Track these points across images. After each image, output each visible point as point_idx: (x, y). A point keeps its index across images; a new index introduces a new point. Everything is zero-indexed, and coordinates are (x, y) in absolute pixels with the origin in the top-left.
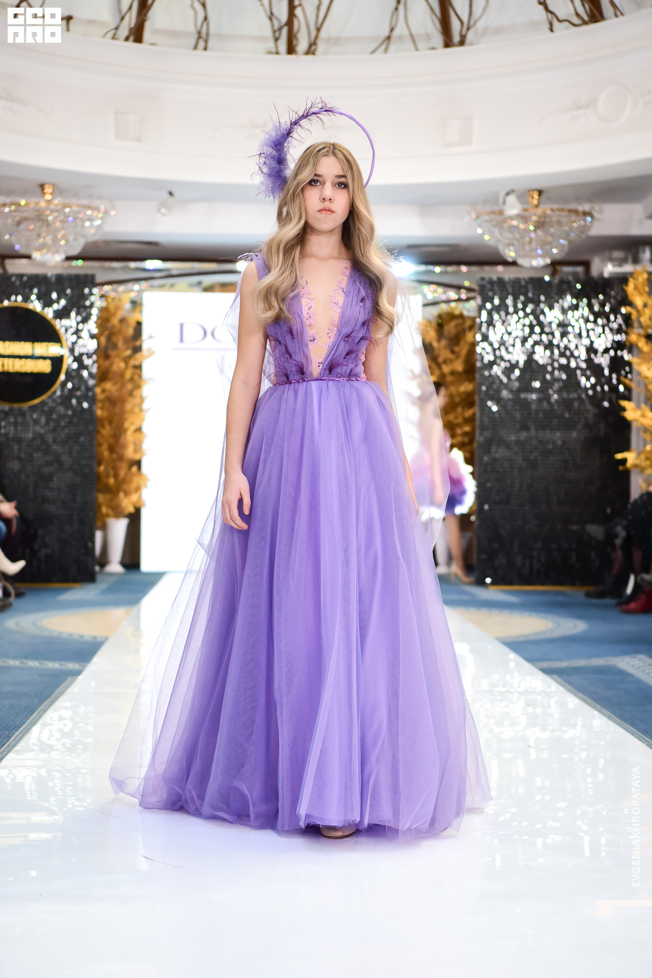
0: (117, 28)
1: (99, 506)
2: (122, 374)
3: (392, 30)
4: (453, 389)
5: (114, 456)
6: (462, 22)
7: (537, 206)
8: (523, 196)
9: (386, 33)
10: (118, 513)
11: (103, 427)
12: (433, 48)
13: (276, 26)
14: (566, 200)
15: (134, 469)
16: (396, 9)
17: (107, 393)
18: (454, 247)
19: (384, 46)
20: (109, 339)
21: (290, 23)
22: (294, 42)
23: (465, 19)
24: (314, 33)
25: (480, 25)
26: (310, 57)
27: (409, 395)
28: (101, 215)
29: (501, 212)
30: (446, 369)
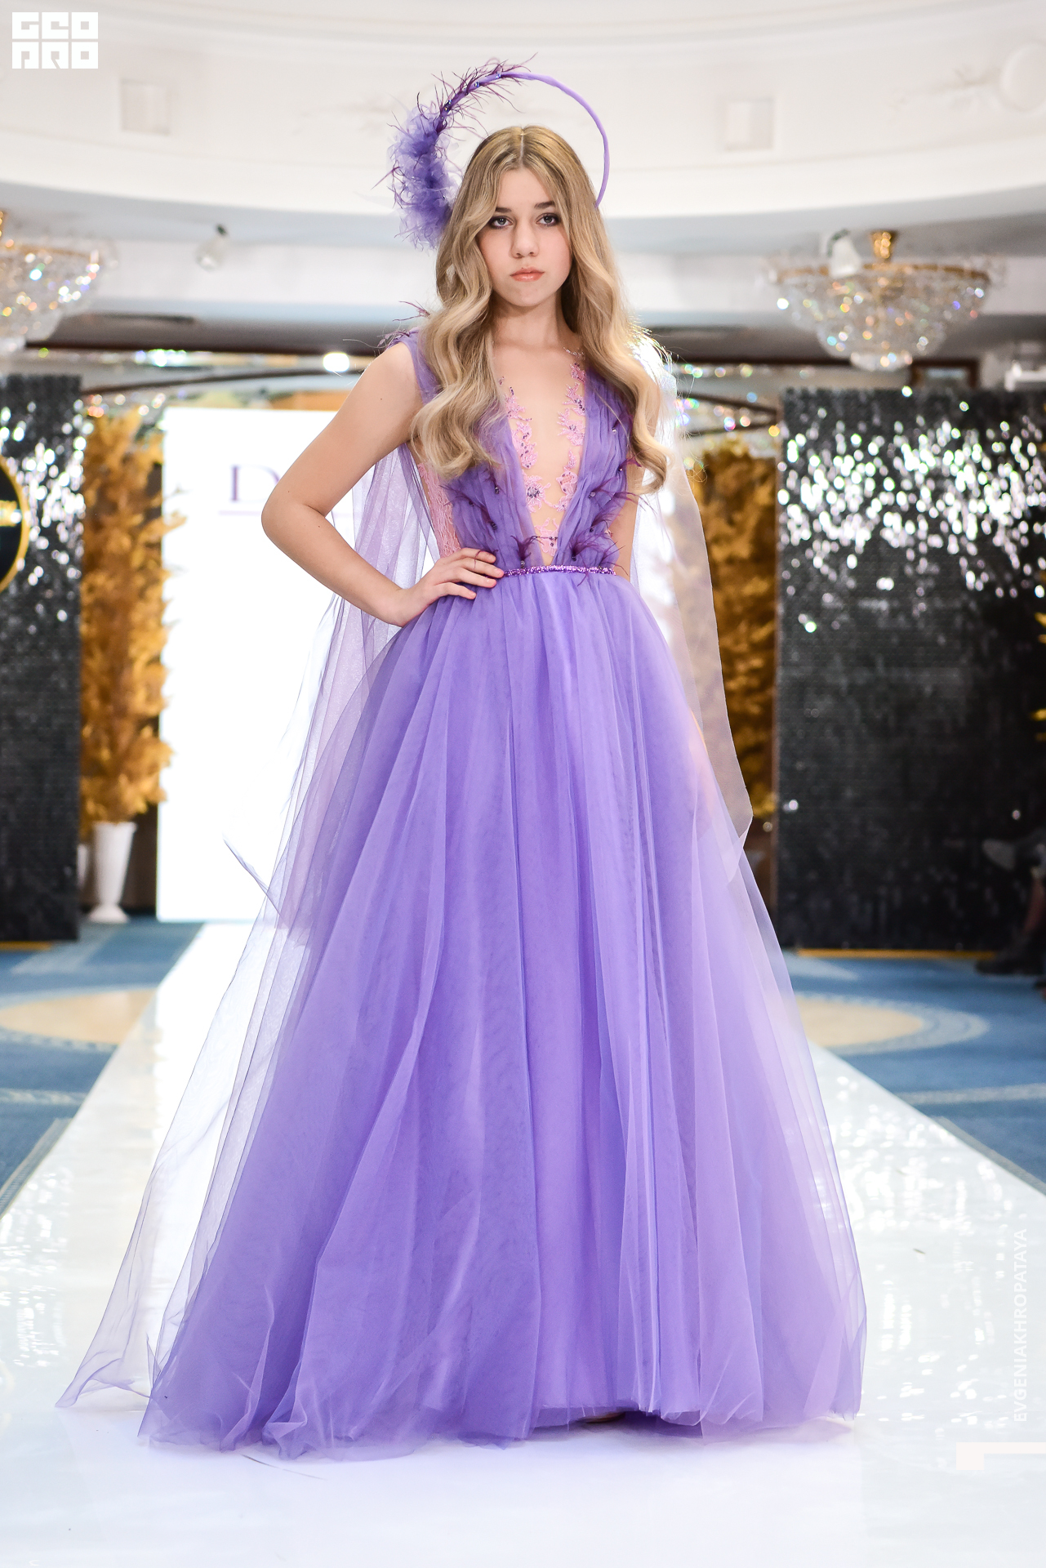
1: (83, 800)
2: (124, 559)
5: (110, 708)
7: (888, 260)
8: (863, 241)
10: (116, 813)
11: (90, 654)
14: (940, 250)
15: (147, 732)
17: (98, 594)
18: (734, 333)
20: (102, 493)
28: (94, 268)
29: (824, 271)
30: (719, 553)
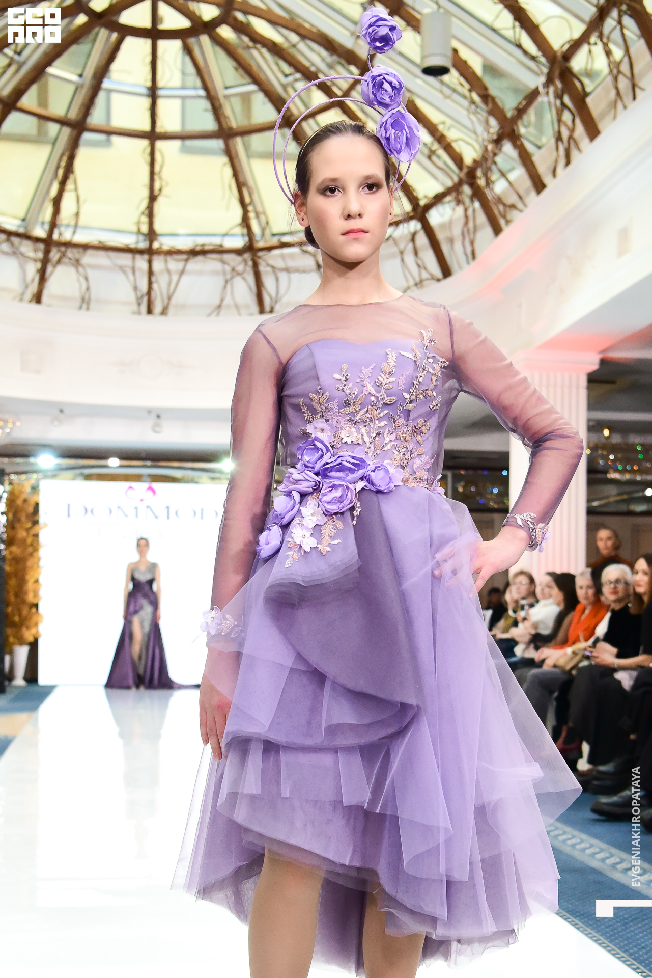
0: (23, 294)
2: (24, 541)
3: (222, 300)
5: (19, 600)
6: (271, 298)
9: (217, 302)
10: (22, 642)
12: (251, 314)
13: (139, 294)
15: (34, 610)
16: (225, 287)
19: (216, 313)
20: (15, 515)
21: (149, 294)
22: (151, 306)
23: (273, 294)
24: (166, 301)
25: (284, 300)
26: (163, 318)
28: (10, 425)
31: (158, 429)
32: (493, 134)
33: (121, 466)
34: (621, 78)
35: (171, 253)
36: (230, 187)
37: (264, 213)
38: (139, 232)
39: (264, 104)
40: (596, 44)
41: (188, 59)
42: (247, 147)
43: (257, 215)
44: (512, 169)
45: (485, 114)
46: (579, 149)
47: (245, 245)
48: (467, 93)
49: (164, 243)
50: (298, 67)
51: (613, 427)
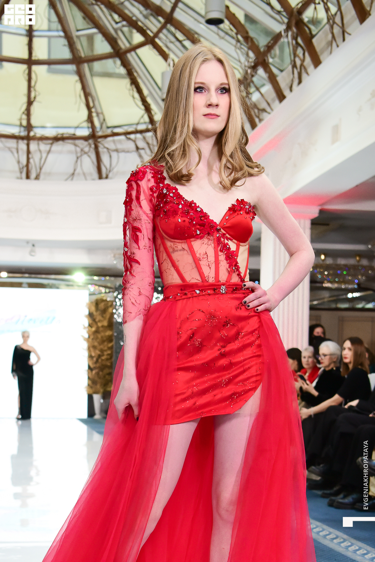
3: (75, 170)
4: (102, 334)
6: (107, 169)
9: (71, 171)
12: (93, 180)
13: (21, 166)
16: (77, 162)
19: (71, 178)
21: (27, 165)
22: (29, 174)
23: (108, 166)
24: (38, 170)
25: (115, 170)
26: (36, 181)
27: (83, 336)
30: (100, 324)
31: (33, 254)
32: (251, 62)
33: (8, 277)
34: (335, 26)
35: (43, 139)
36: (80, 96)
37: (102, 113)
38: (21, 125)
39: (102, 41)
40: (319, 3)
41: (52, 12)
42: (91, 70)
43: (98, 114)
44: (263, 85)
45: (246, 49)
46: (307, 73)
47: (90, 134)
48: (235, 35)
49: (38, 132)
50: (124, 17)
51: (327, 253)
